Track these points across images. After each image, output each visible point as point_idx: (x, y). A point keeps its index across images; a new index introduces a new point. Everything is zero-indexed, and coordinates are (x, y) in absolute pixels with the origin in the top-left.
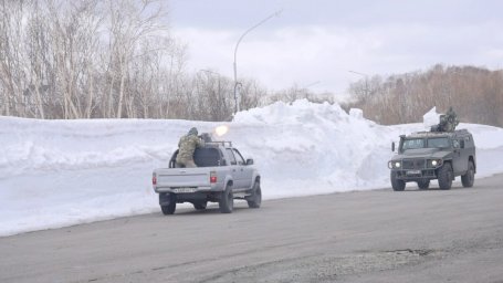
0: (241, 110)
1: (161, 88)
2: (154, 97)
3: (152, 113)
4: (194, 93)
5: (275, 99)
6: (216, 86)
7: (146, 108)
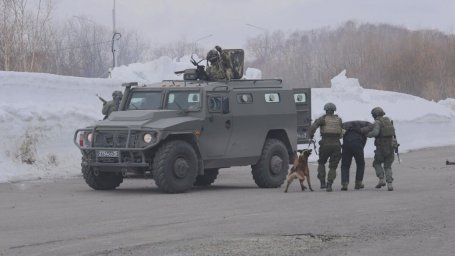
0: (119, 65)
1: (26, 36)
2: (16, 46)
3: (14, 66)
4: (65, 43)
5: (159, 54)
6: (90, 35)
7: (6, 58)
